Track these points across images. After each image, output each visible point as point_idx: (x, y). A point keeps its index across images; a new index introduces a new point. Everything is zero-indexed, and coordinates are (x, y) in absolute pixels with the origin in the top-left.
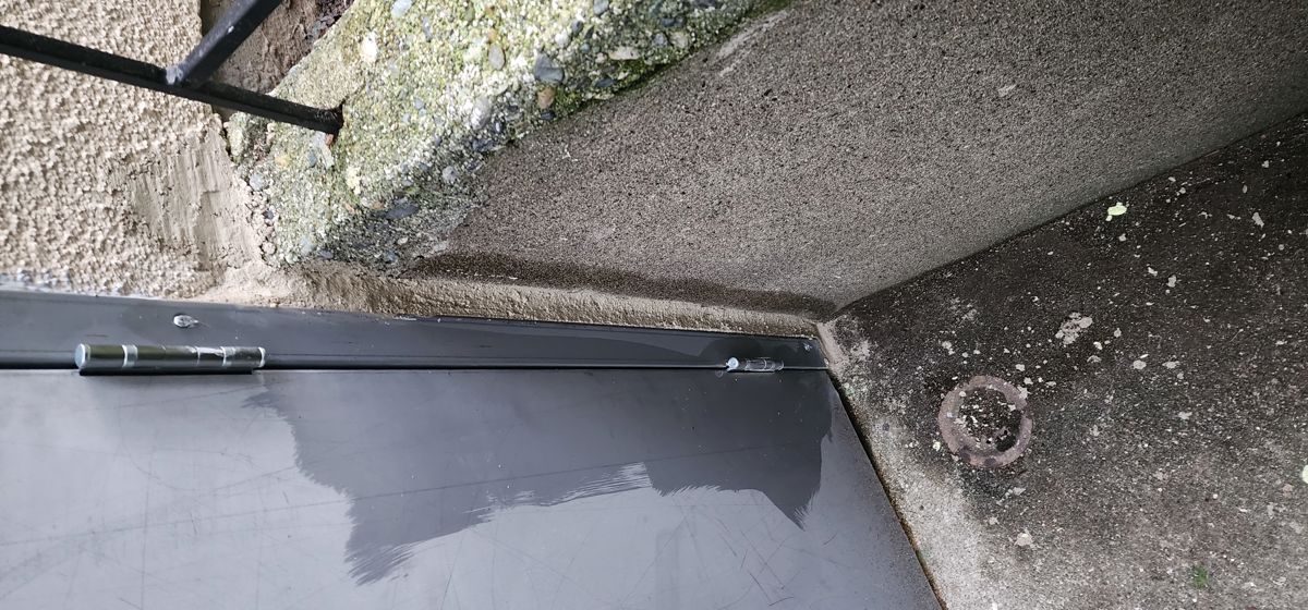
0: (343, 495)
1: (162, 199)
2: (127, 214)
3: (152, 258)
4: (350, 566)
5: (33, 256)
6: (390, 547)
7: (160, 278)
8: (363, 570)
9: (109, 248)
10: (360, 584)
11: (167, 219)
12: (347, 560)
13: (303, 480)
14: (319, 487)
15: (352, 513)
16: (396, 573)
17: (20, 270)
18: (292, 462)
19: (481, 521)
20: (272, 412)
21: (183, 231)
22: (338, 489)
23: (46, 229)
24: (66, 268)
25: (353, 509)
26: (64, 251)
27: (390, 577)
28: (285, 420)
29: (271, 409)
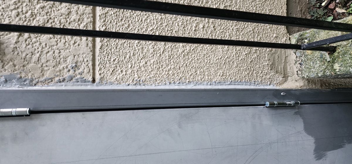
0: (313, 138)
1: (277, 60)
2: (271, 65)
3: (275, 75)
4: (314, 156)
5: (255, 77)
6: (322, 152)
7: (276, 80)
8: (317, 157)
9: (267, 74)
10: (316, 160)
11: (278, 65)
12: (314, 154)
13: (305, 134)
14: (308, 136)
15: (315, 143)
16: (323, 159)
17: (253, 81)
18: (303, 129)
19: (342, 147)
20: (299, 116)
21: (281, 68)
22: (312, 136)
23: (257, 71)
24: (261, 80)
25: (315, 142)
26: (260, 76)
27: (322, 159)
28: (301, 118)
29: (299, 115)
